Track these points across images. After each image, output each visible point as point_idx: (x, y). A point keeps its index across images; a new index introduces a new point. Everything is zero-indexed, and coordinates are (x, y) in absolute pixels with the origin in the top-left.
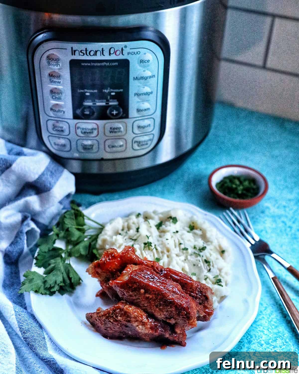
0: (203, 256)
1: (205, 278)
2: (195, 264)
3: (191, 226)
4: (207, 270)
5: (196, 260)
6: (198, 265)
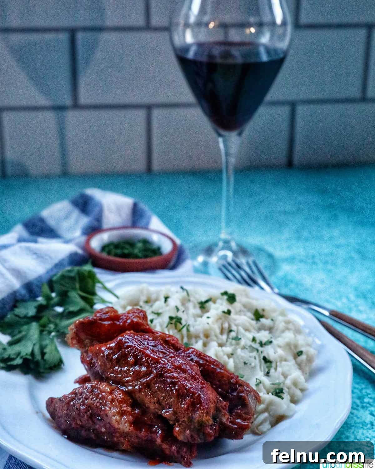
0: (262, 352)
3: (258, 314)
4: (264, 372)
5: (250, 357)
6: (250, 364)
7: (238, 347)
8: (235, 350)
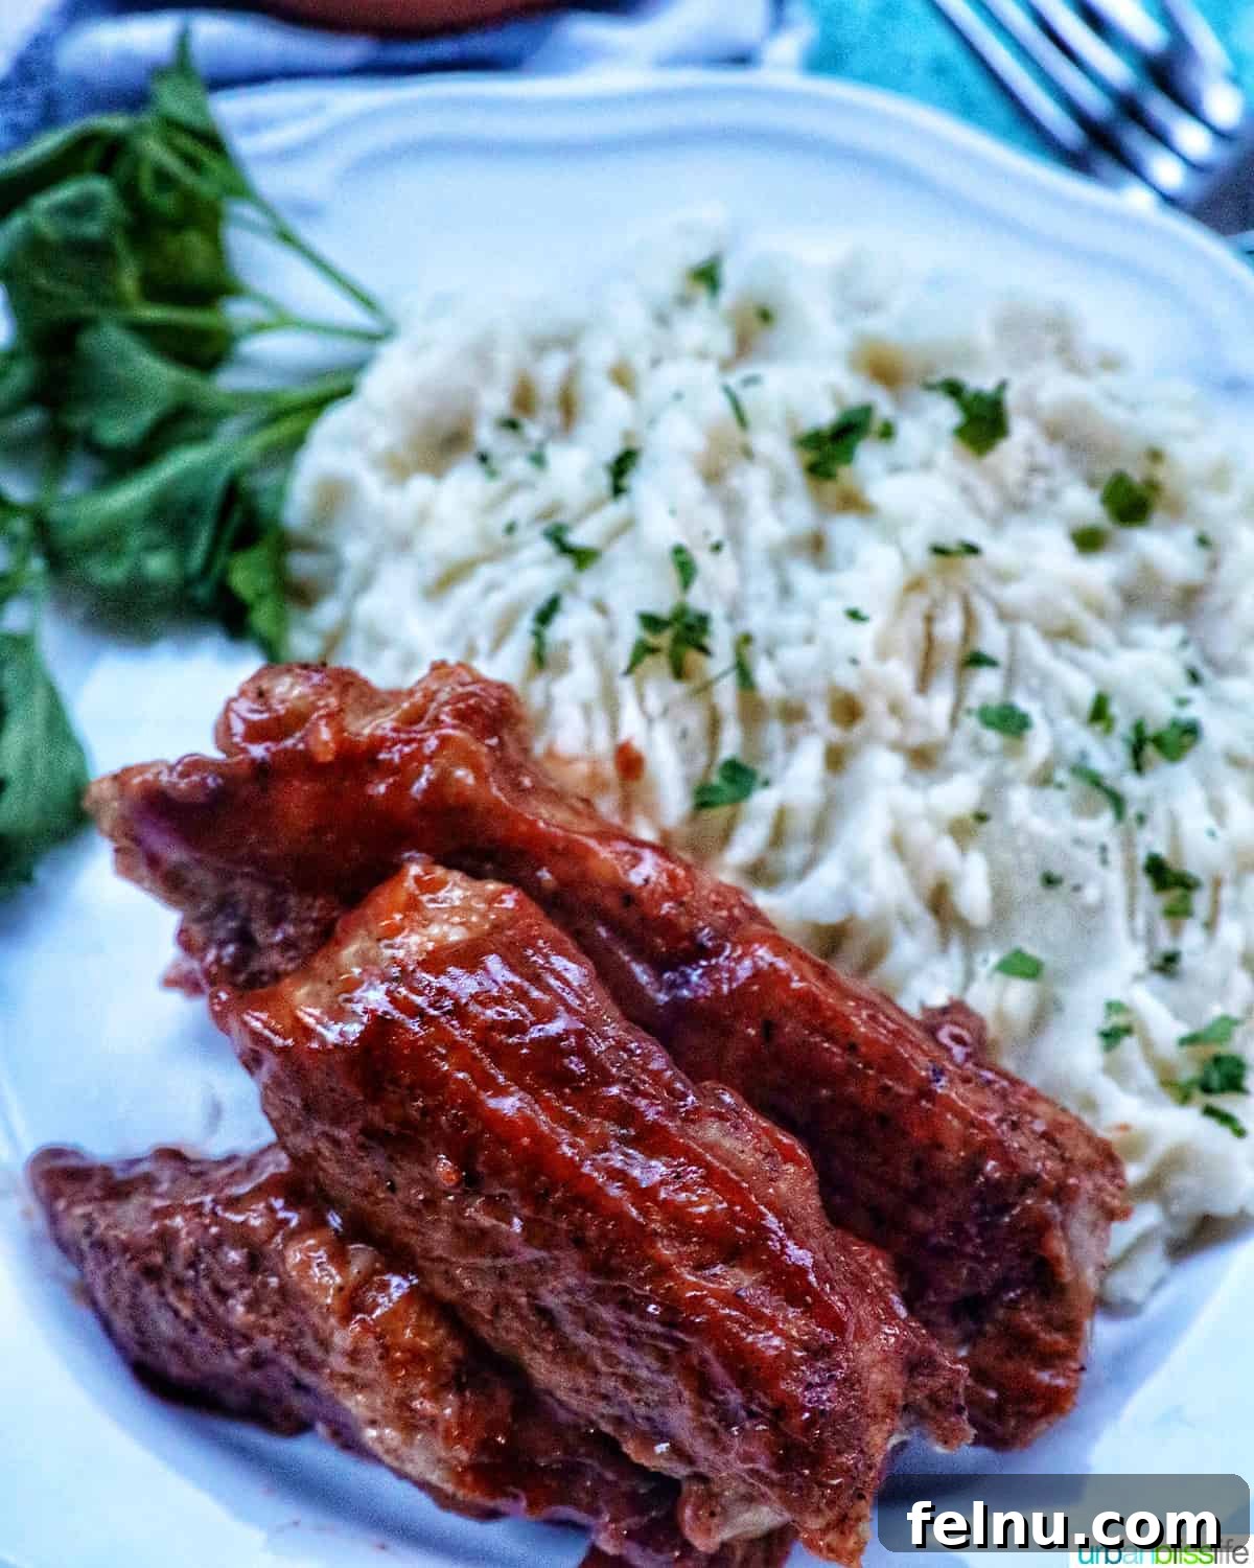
0: (1141, 819)
1: (1106, 1027)
2: (1057, 871)
3: (1130, 490)
4: (1151, 950)
5: (1078, 842)
6: (1077, 888)
7: (1011, 768)
8: (995, 788)
